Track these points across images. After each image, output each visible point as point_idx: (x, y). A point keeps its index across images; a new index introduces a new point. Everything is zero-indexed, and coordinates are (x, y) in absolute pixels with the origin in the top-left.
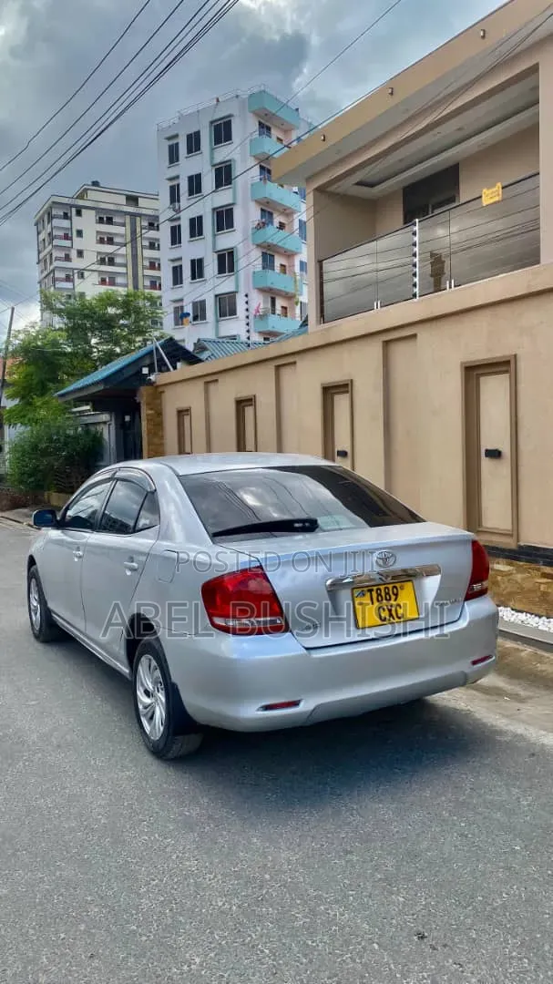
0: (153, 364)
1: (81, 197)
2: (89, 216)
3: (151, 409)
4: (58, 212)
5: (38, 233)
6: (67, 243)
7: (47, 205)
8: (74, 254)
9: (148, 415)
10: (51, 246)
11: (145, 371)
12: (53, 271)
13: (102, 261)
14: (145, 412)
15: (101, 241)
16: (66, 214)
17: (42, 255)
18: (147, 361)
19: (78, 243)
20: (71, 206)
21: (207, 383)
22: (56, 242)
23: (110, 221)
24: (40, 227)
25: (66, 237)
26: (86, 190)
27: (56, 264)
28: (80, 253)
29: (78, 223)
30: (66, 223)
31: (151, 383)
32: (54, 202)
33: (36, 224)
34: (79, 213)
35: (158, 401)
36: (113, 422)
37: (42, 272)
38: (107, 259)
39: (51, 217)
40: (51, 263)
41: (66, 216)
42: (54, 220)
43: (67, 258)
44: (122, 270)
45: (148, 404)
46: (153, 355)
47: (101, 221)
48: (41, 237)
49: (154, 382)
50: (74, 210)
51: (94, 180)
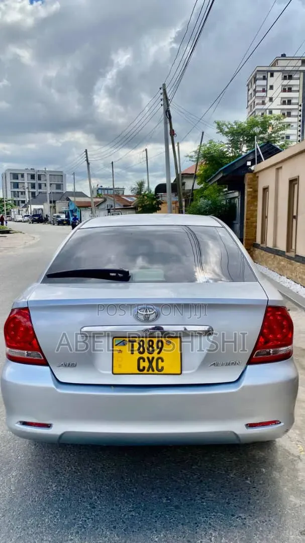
0: (255, 159)
1: (274, 65)
2: (278, 76)
3: (251, 188)
4: (260, 76)
5: (249, 90)
6: (263, 94)
7: (254, 73)
8: (267, 100)
9: (248, 192)
10: (254, 97)
11: (249, 163)
12: (255, 112)
13: (284, 103)
14: (247, 190)
15: (284, 90)
16: (264, 77)
17: (249, 103)
18: (251, 157)
19: (270, 93)
20: (268, 71)
21: (278, 169)
22: (258, 94)
23: (290, 77)
24: (250, 87)
25: (264, 91)
26: (277, 60)
27: (257, 107)
28: (271, 99)
29: (271, 81)
30: (263, 82)
31: (251, 171)
32: (258, 71)
33: (248, 85)
34: (272, 75)
35: (255, 183)
36: (240, 197)
37: (249, 113)
38: (287, 102)
39: (255, 80)
40: (254, 107)
41: (265, 78)
42: (257, 82)
43: (263, 103)
44: (296, 107)
45: (248, 185)
46: (255, 154)
47: (285, 78)
48: (250, 93)
49: (253, 170)
50: (269, 74)
51: (282, 54)
